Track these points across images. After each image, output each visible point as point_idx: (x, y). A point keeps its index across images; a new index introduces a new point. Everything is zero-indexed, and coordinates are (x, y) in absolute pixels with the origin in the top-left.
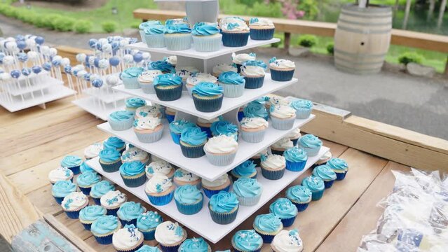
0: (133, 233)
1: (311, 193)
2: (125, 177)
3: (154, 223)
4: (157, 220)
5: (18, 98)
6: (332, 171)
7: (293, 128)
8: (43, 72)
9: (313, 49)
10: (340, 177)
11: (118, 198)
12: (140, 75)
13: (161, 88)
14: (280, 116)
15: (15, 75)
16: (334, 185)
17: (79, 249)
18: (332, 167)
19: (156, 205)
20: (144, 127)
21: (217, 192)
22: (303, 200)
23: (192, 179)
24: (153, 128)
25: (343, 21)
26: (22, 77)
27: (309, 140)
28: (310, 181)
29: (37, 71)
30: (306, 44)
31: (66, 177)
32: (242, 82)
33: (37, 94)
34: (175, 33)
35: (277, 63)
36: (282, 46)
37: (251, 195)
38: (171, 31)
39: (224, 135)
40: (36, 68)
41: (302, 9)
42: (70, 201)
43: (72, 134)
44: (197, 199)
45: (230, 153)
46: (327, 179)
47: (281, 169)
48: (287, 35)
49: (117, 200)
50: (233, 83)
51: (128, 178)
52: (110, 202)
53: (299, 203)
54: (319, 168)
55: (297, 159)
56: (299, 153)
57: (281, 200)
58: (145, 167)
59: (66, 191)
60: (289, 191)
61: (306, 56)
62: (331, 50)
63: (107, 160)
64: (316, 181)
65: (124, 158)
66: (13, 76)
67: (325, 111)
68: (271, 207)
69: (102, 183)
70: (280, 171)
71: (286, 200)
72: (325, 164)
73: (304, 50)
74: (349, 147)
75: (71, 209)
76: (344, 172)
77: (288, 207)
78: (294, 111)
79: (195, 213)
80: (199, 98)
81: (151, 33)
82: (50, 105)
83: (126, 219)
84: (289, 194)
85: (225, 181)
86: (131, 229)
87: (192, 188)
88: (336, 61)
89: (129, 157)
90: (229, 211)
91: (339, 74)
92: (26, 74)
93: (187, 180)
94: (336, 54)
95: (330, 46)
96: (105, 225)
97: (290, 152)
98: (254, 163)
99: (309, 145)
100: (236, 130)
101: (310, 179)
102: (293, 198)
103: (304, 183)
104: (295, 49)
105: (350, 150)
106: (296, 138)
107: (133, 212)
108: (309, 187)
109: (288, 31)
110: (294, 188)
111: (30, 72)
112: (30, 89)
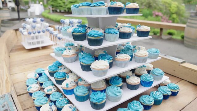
0: (51, 107)
1: (154, 100)
2: (56, 79)
3: (64, 104)
4: (66, 102)
5: (30, 43)
6: (169, 90)
7: (146, 63)
8: (42, 33)
9: (174, 37)
10: (174, 94)
11: (53, 89)
12: (68, 29)
13: (74, 34)
14: (138, 55)
15: (30, 33)
16: (170, 99)
17: (17, 109)
18: (170, 88)
19: (66, 94)
20: (66, 54)
21: (97, 91)
22: (148, 103)
23: (86, 83)
24: (70, 55)
25: (189, 23)
26: (32, 35)
27: (156, 71)
28: (154, 93)
29: (39, 32)
30: (170, 34)
31: (35, 77)
32: (117, 34)
33: (38, 43)
34: (83, 6)
35: (140, 27)
36: (158, 35)
37: (114, 96)
38: (81, 5)
39: (103, 60)
40: (39, 31)
41: (171, 20)
42: (31, 87)
43: (48, 60)
44: (85, 94)
45: (103, 69)
46: (165, 94)
47: (137, 84)
48: (161, 29)
49: (52, 90)
50: (111, 33)
51: (57, 79)
52: (48, 91)
53: (146, 105)
54: (161, 87)
55: (147, 80)
56: (149, 77)
57: (135, 101)
58: (66, 75)
59: (31, 83)
60: (141, 98)
61: (170, 40)
62: (183, 37)
63: (51, 70)
64: (158, 94)
65: (58, 70)
66: (28, 33)
67: (170, 59)
68: (128, 105)
69: (49, 82)
70: (136, 85)
71: (138, 102)
72: (166, 86)
73: (169, 36)
74: (182, 79)
75: (30, 91)
76: (176, 91)
77: (138, 106)
78: (148, 53)
79: (83, 101)
80: (89, 38)
81: (74, 7)
82: (44, 48)
83: (52, 100)
84: (141, 99)
85: (103, 86)
86: (51, 105)
87: (84, 87)
88: (185, 42)
89: (61, 70)
90: (99, 102)
91: (186, 48)
92: (34, 33)
93: (84, 84)
94: (185, 39)
95: (182, 35)
96: (41, 101)
97: (144, 76)
98: (122, 79)
99: (156, 74)
100: (112, 59)
101: (155, 93)
102: (142, 102)
103: (151, 94)
104: (165, 36)
105: (183, 81)
106: (150, 70)
107: (57, 97)
108: (153, 97)
109: (162, 27)
110: (144, 96)
111: (36, 32)
112: (35, 41)
